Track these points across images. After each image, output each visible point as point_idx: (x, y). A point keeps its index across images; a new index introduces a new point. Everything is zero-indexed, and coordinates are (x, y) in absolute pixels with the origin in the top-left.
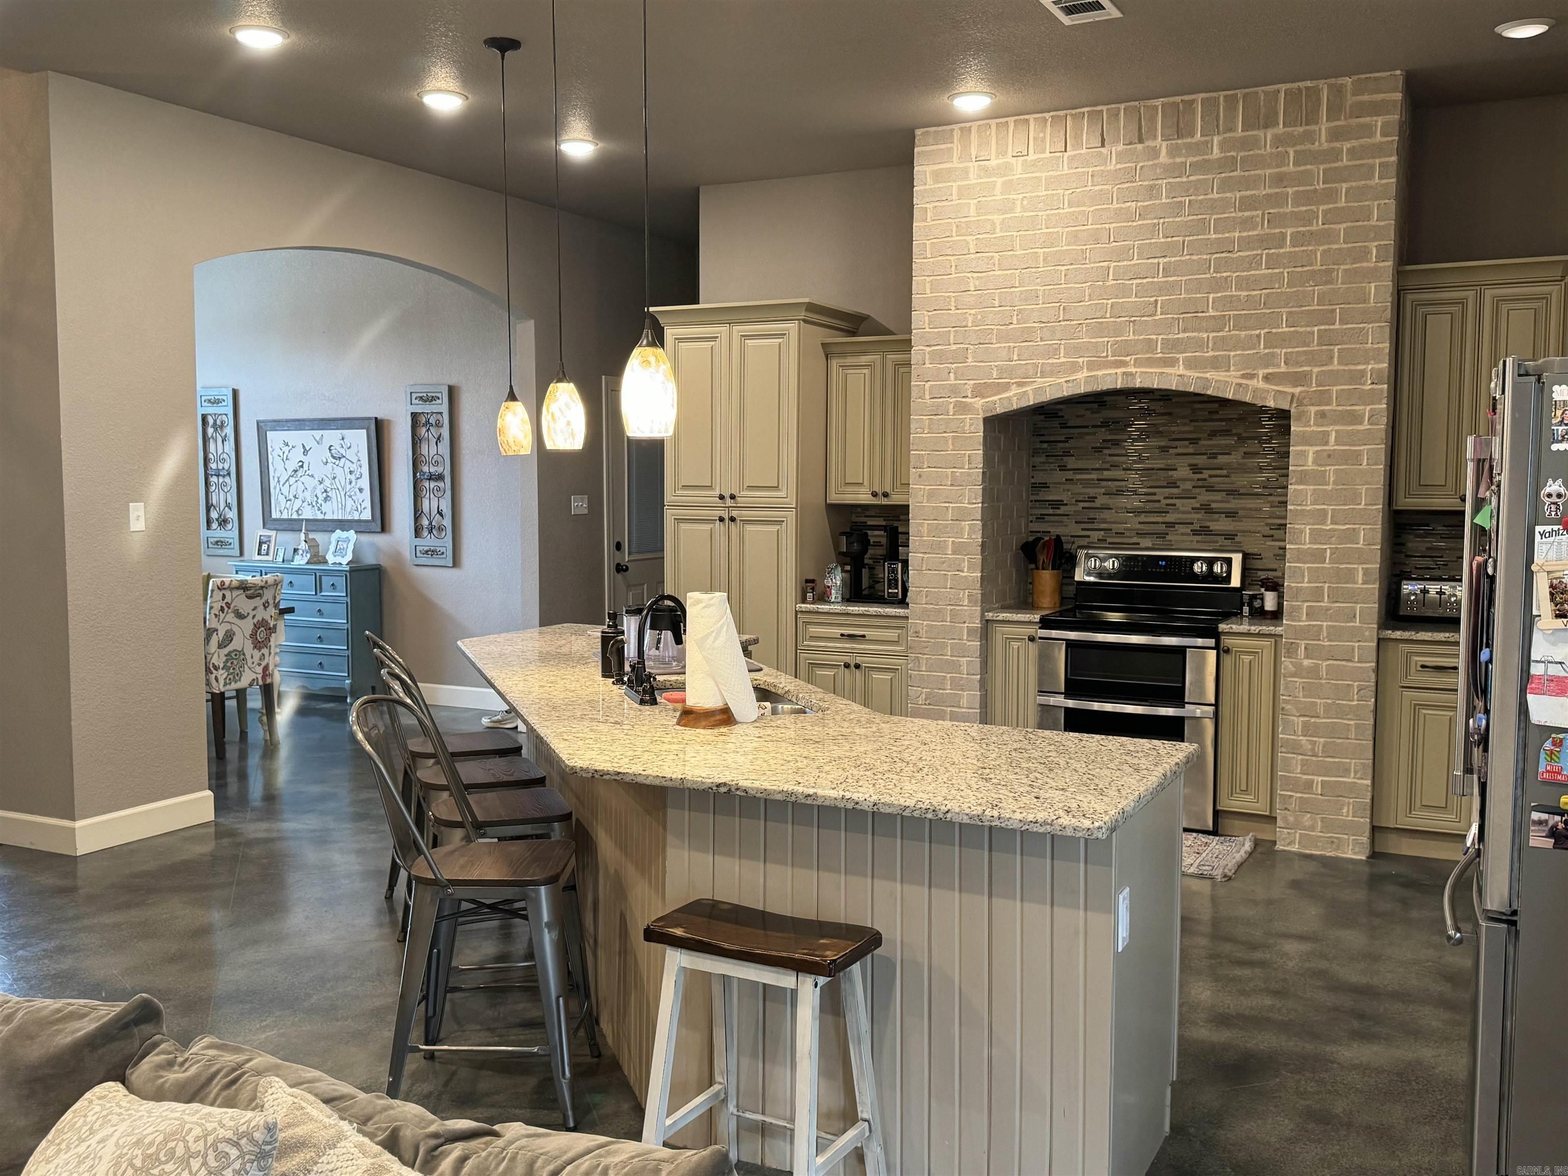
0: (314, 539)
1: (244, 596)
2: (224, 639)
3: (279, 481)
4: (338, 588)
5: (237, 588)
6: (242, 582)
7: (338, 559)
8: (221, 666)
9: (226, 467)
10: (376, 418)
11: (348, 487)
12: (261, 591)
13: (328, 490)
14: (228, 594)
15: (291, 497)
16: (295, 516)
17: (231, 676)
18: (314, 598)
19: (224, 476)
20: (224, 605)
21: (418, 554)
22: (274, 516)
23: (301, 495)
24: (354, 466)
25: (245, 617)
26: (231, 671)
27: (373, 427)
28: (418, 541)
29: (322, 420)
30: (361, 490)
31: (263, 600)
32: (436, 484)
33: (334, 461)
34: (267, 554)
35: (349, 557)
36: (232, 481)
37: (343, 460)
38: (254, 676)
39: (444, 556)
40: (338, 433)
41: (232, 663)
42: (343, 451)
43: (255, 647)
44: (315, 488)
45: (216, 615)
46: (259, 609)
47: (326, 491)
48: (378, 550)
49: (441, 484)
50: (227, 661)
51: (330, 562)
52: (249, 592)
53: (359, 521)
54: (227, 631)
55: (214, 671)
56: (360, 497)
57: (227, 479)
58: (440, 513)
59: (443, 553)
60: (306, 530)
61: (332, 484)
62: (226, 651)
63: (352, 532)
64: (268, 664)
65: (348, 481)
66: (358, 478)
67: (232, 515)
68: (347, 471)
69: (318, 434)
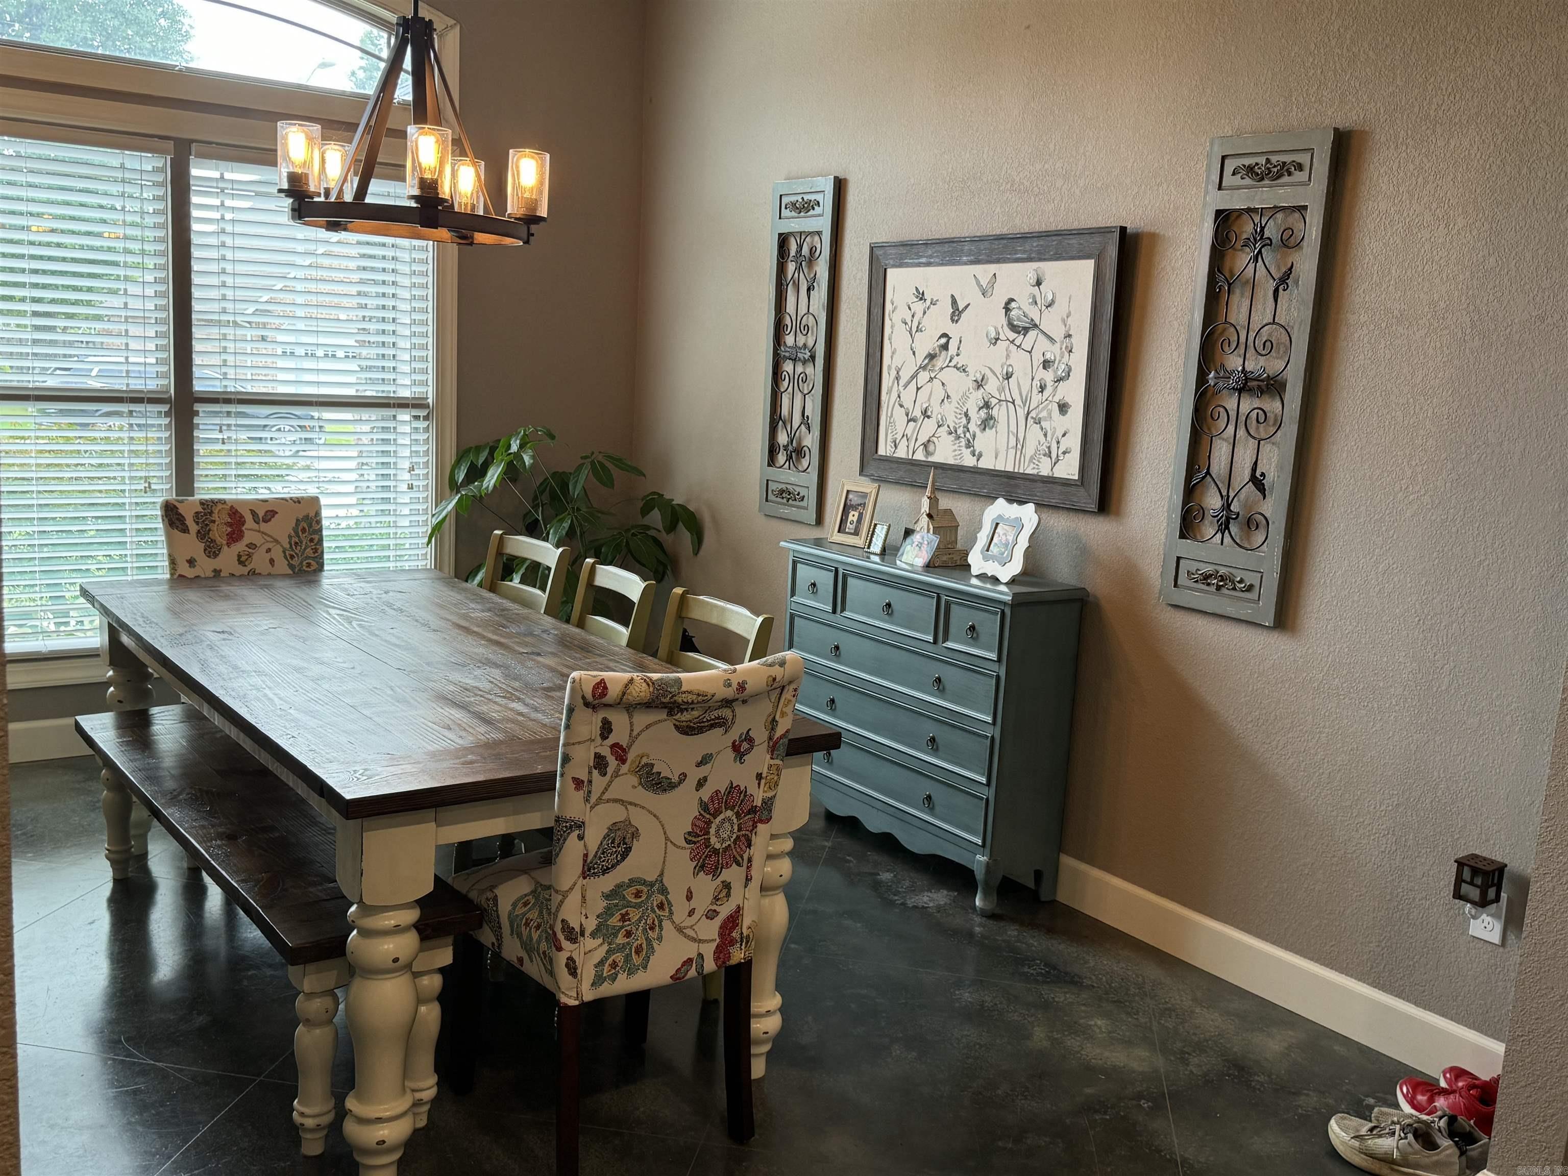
0: (949, 512)
1: (669, 725)
2: (602, 851)
3: (898, 378)
4: (983, 638)
5: (649, 705)
6: (660, 687)
7: (991, 569)
8: (591, 925)
9: (810, 343)
10: (1123, 229)
11: (1036, 398)
12: (726, 713)
13: (994, 401)
14: (619, 720)
15: (917, 413)
16: (920, 456)
17: (619, 957)
18: (931, 650)
19: (804, 362)
20: (605, 751)
21: (1183, 579)
22: (882, 451)
23: (935, 410)
24: (1056, 348)
25: (672, 786)
26: (620, 939)
27: (1112, 252)
28: (1187, 547)
29: (1000, 238)
30: (1063, 408)
31: (735, 734)
32: (1257, 403)
33: (1012, 335)
34: (856, 533)
35: (1015, 567)
36: (816, 372)
37: (1032, 334)
38: (690, 950)
39: (1253, 595)
40: (1029, 270)
41: (624, 918)
42: (1034, 313)
43: (701, 867)
44: (965, 397)
45: (578, 783)
46: (717, 762)
47: (987, 405)
48: (1083, 552)
49: (1272, 406)
50: (608, 912)
51: (975, 571)
52: (685, 717)
53: (1050, 481)
54: (614, 828)
55: (565, 944)
56: (1058, 423)
57: (809, 370)
58: (1257, 481)
59: (1250, 588)
60: (935, 489)
61: (1001, 390)
62: (608, 882)
63: (1031, 507)
64: (739, 909)
65: (1036, 383)
66: (1059, 380)
67: (811, 440)
68: (1038, 359)
69: (984, 271)
